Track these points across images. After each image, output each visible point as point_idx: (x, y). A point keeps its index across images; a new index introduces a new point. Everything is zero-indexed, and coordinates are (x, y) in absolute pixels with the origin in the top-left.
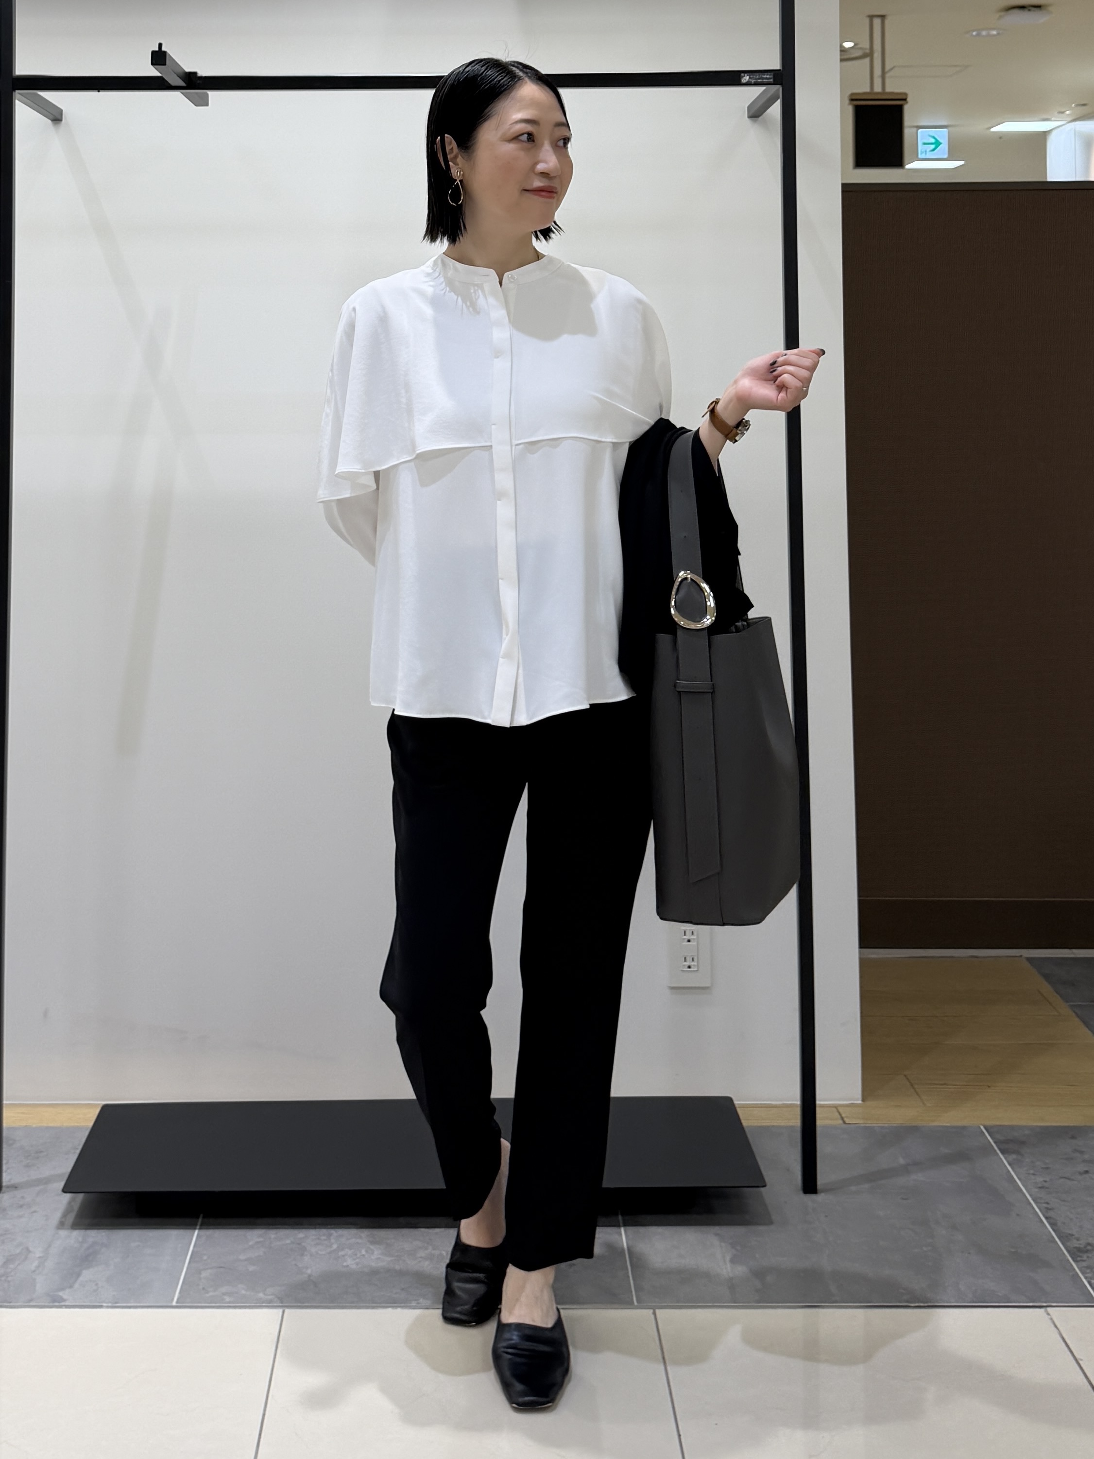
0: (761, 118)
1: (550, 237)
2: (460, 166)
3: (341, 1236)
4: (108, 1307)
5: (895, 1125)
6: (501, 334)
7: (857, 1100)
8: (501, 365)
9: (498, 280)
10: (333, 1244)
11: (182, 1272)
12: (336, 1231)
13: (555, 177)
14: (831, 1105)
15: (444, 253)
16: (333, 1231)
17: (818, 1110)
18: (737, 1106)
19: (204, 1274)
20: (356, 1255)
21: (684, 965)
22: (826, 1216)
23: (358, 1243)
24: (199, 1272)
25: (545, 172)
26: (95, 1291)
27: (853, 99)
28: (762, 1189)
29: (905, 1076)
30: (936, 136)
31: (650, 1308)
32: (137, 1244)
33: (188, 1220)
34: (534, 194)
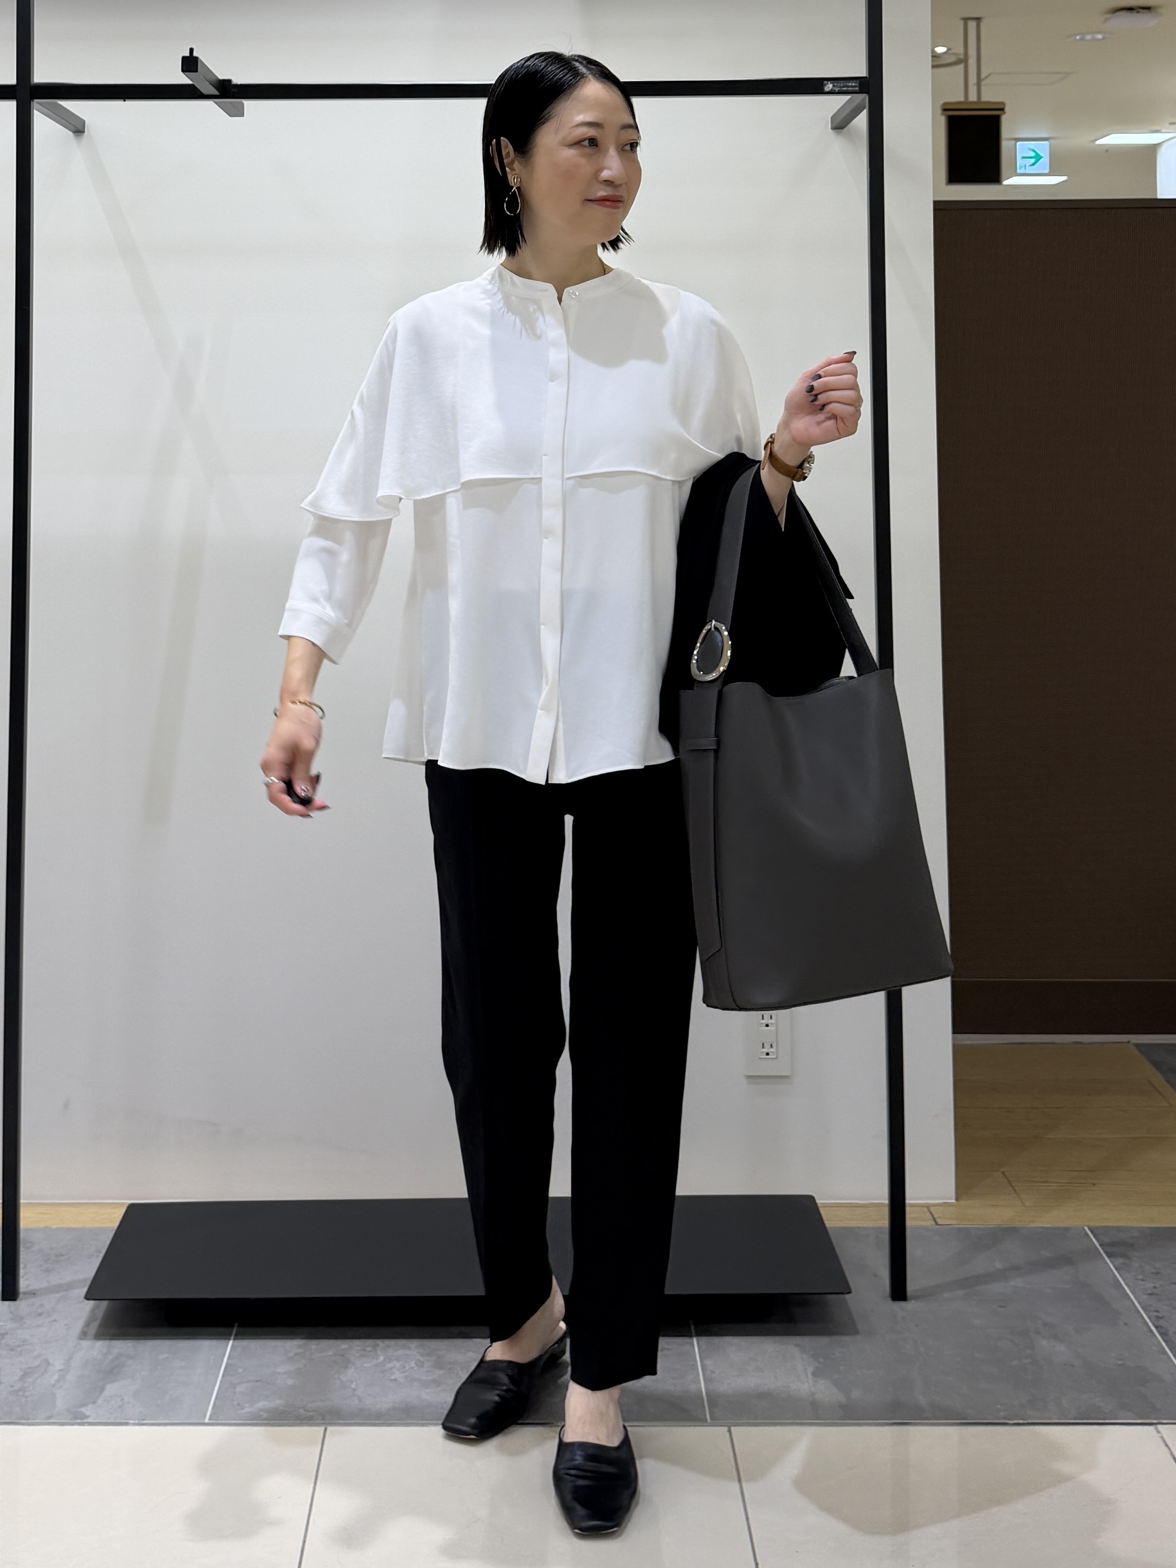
0: (845, 129)
1: (618, 248)
2: (517, 172)
3: (389, 1347)
4: (134, 1424)
5: (992, 1226)
6: (558, 355)
7: (950, 1199)
8: (556, 390)
9: (556, 295)
10: (379, 1356)
11: (214, 1386)
12: (383, 1342)
13: (620, 185)
14: (922, 1205)
15: (501, 264)
16: (379, 1342)
17: (908, 1209)
18: (819, 1205)
19: (239, 1389)
20: (404, 1367)
21: (762, 1052)
22: (917, 1326)
23: (406, 1355)
24: (234, 1386)
25: (610, 179)
26: (120, 1407)
27: (946, 108)
28: (847, 1296)
29: (1002, 1173)
30: (1036, 150)
31: (725, 1426)
32: (166, 1355)
33: (221, 1330)
34: (597, 204)
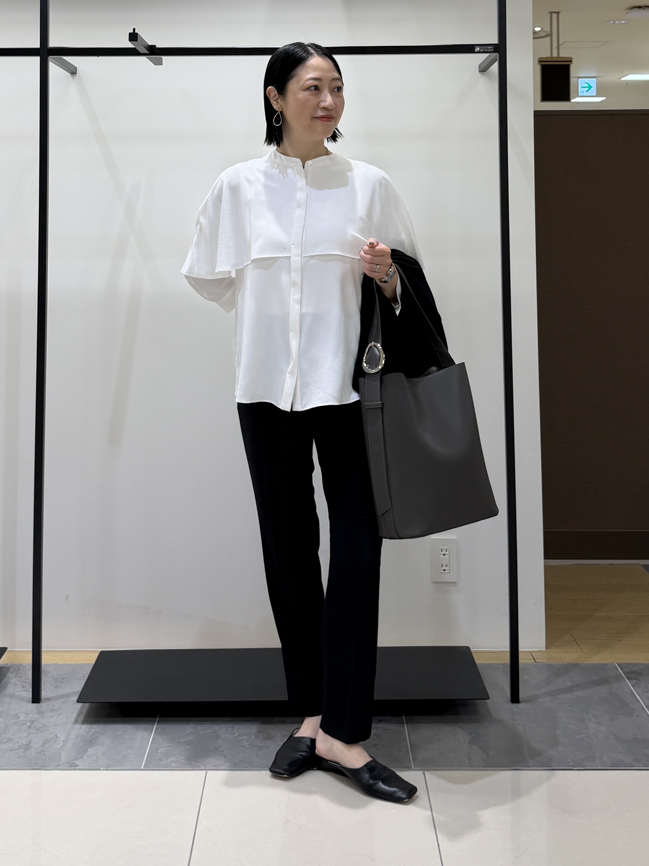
0: (486, 72)
1: (336, 141)
2: (280, 104)
3: (240, 728)
4: (103, 770)
5: (565, 663)
6: (302, 194)
7: (543, 648)
8: (299, 212)
9: (302, 164)
10: (235, 733)
11: (147, 749)
12: (237, 725)
13: (332, 110)
14: (528, 651)
15: (275, 150)
16: (235, 726)
17: (520, 654)
18: (472, 652)
19: (159, 751)
20: (249, 739)
21: (442, 569)
22: (525, 716)
23: (250, 732)
24: (157, 749)
25: (325, 107)
26: (96, 760)
27: (541, 60)
28: (487, 701)
29: (571, 634)
30: (589, 83)
31: (422, 771)
32: (121, 733)
33: (150, 719)
34: (319, 120)
